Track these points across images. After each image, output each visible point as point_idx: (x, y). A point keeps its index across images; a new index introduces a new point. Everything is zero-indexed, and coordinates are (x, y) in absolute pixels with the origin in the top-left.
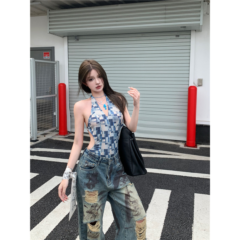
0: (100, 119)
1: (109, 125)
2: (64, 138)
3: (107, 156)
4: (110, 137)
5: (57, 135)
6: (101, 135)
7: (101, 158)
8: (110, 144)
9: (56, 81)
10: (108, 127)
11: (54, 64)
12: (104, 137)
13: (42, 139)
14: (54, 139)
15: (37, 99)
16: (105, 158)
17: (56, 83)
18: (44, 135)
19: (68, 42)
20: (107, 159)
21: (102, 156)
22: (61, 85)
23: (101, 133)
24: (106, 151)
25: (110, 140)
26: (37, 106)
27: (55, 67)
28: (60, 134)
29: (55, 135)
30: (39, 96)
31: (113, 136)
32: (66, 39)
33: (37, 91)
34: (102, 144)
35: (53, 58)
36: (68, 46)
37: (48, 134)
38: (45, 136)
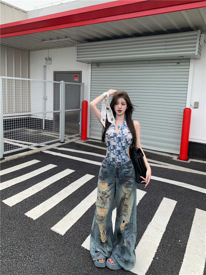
0: (110, 136)
1: (117, 141)
2: (84, 142)
3: (114, 162)
4: (118, 150)
5: (80, 139)
6: (110, 147)
7: (109, 163)
8: (117, 154)
9: (81, 99)
10: (116, 142)
11: (80, 85)
12: (112, 149)
13: (68, 141)
14: (77, 142)
15: (65, 112)
16: (112, 163)
17: (81, 100)
18: (71, 138)
19: (91, 68)
20: (114, 164)
21: (110, 161)
22: (84, 102)
23: (111, 146)
24: (114, 159)
25: (117, 152)
26: (66, 117)
27: (81, 88)
28: (82, 139)
29: (78, 140)
30: (67, 109)
31: (120, 149)
32: (90, 65)
33: (66, 106)
34: (111, 153)
35: (80, 81)
36: (91, 70)
37: (73, 138)
38: (71, 140)
